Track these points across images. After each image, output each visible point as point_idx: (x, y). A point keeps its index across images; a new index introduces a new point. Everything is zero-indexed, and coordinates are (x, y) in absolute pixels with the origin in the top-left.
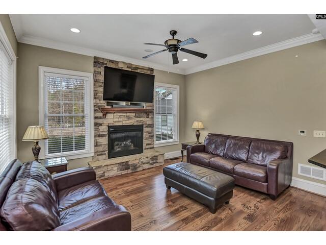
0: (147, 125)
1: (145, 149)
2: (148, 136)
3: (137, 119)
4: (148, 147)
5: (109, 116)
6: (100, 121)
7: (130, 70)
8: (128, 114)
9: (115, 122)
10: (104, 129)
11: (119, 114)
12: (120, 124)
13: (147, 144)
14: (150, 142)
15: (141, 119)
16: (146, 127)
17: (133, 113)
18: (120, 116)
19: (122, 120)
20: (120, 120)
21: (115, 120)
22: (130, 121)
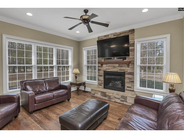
0: (127, 73)
1: (127, 90)
2: (128, 81)
3: (120, 68)
4: (128, 89)
5: (104, 66)
6: (100, 68)
7: (115, 37)
8: (114, 65)
9: (107, 69)
10: (102, 73)
11: (109, 65)
12: (110, 70)
13: (128, 87)
14: (130, 86)
15: (123, 68)
16: (127, 74)
17: (117, 64)
18: (109, 66)
19: (110, 68)
20: (109, 68)
21: (107, 68)
22: (115, 69)
